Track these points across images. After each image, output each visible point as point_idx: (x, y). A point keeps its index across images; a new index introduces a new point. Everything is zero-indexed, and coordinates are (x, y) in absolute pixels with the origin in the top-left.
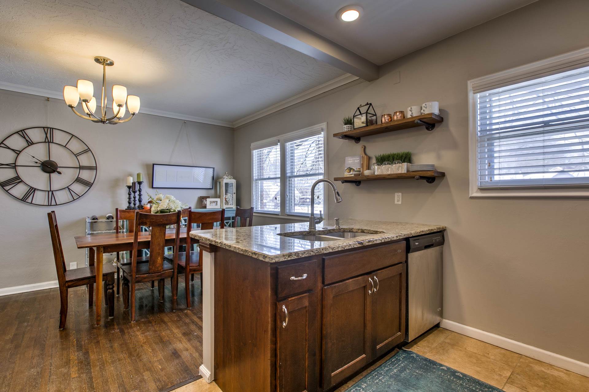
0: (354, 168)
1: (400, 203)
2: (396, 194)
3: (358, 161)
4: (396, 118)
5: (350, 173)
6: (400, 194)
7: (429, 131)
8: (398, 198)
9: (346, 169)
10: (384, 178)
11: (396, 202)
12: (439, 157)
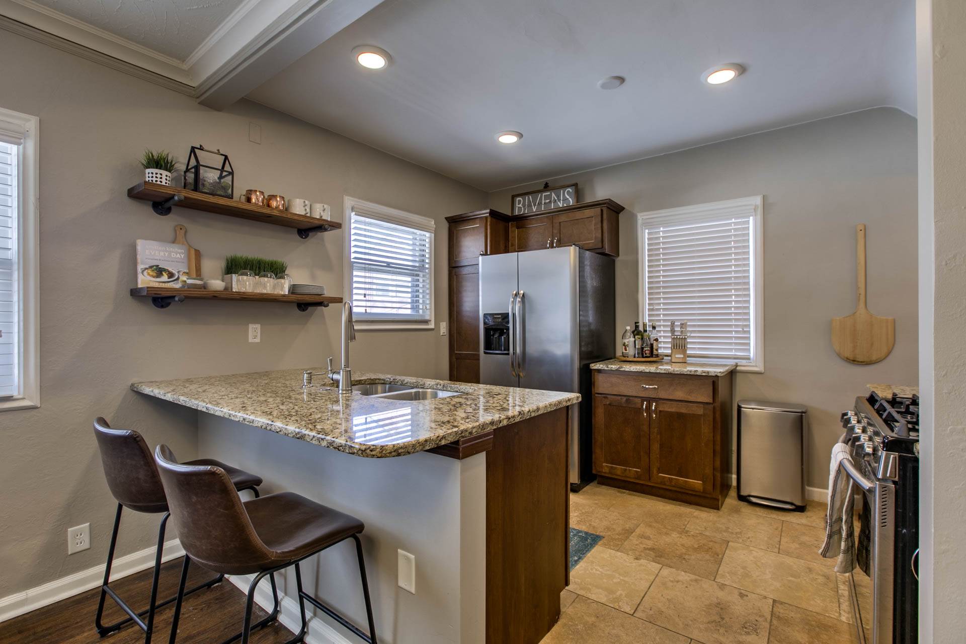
0: (170, 269)
1: (258, 340)
2: (251, 326)
3: (182, 256)
4: (275, 205)
5: (158, 280)
6: (258, 326)
7: (301, 239)
8: (254, 332)
9: (146, 269)
10: (275, 299)
11: (251, 340)
12: (313, 277)
